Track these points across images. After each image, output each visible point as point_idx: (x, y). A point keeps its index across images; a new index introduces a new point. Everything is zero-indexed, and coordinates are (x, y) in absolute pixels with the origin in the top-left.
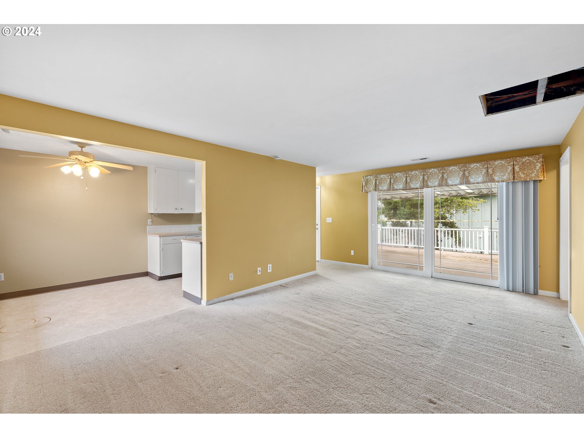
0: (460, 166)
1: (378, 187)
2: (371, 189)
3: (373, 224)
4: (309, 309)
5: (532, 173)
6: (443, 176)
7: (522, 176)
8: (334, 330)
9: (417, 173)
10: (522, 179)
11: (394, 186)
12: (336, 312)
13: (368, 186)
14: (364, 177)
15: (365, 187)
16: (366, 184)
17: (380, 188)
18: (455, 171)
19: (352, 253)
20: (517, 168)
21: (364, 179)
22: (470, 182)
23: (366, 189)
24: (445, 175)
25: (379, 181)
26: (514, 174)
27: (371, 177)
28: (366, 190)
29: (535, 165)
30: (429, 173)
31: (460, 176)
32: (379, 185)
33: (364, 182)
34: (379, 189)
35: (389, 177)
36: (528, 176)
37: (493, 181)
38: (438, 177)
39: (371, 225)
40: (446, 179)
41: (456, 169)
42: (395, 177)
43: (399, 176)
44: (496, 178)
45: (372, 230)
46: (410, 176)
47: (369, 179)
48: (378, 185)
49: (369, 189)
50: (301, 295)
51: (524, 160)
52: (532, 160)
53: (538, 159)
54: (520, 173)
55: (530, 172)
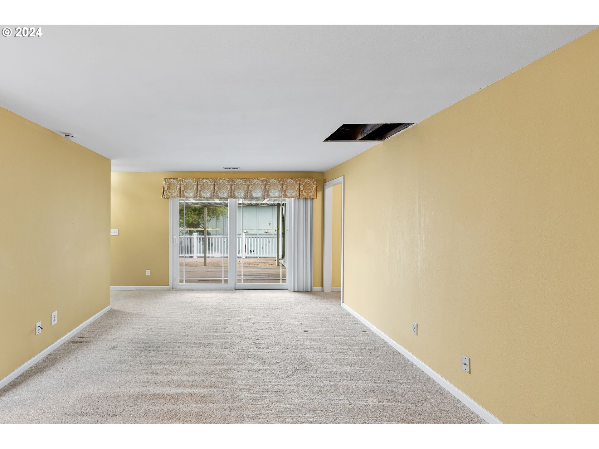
0: (262, 180)
1: (184, 193)
2: (175, 195)
3: (174, 237)
4: (152, 367)
5: (310, 193)
6: (248, 188)
7: (305, 194)
8: (212, 387)
9: (225, 182)
10: (305, 197)
11: (202, 193)
12: (189, 359)
13: (171, 191)
14: (166, 180)
15: (167, 192)
16: (169, 189)
17: (186, 194)
18: (257, 184)
19: (148, 272)
20: (301, 187)
21: (166, 181)
22: (269, 196)
23: (169, 194)
24: (250, 187)
25: (184, 186)
26: (299, 192)
27: (174, 181)
28: (168, 196)
29: (312, 186)
30: (236, 183)
31: (262, 189)
32: (185, 191)
33: (167, 186)
34: (184, 195)
35: (195, 182)
36: (308, 195)
37: (286, 196)
38: (244, 188)
39: (173, 238)
40: (251, 191)
41: (259, 182)
42: (202, 183)
43: (206, 183)
44: (288, 194)
45: (173, 243)
46: (218, 184)
47: (173, 183)
48: (183, 191)
49: (172, 194)
50: (119, 348)
51: (306, 181)
52: (310, 182)
53: (314, 182)
54: (303, 192)
55: (309, 191)
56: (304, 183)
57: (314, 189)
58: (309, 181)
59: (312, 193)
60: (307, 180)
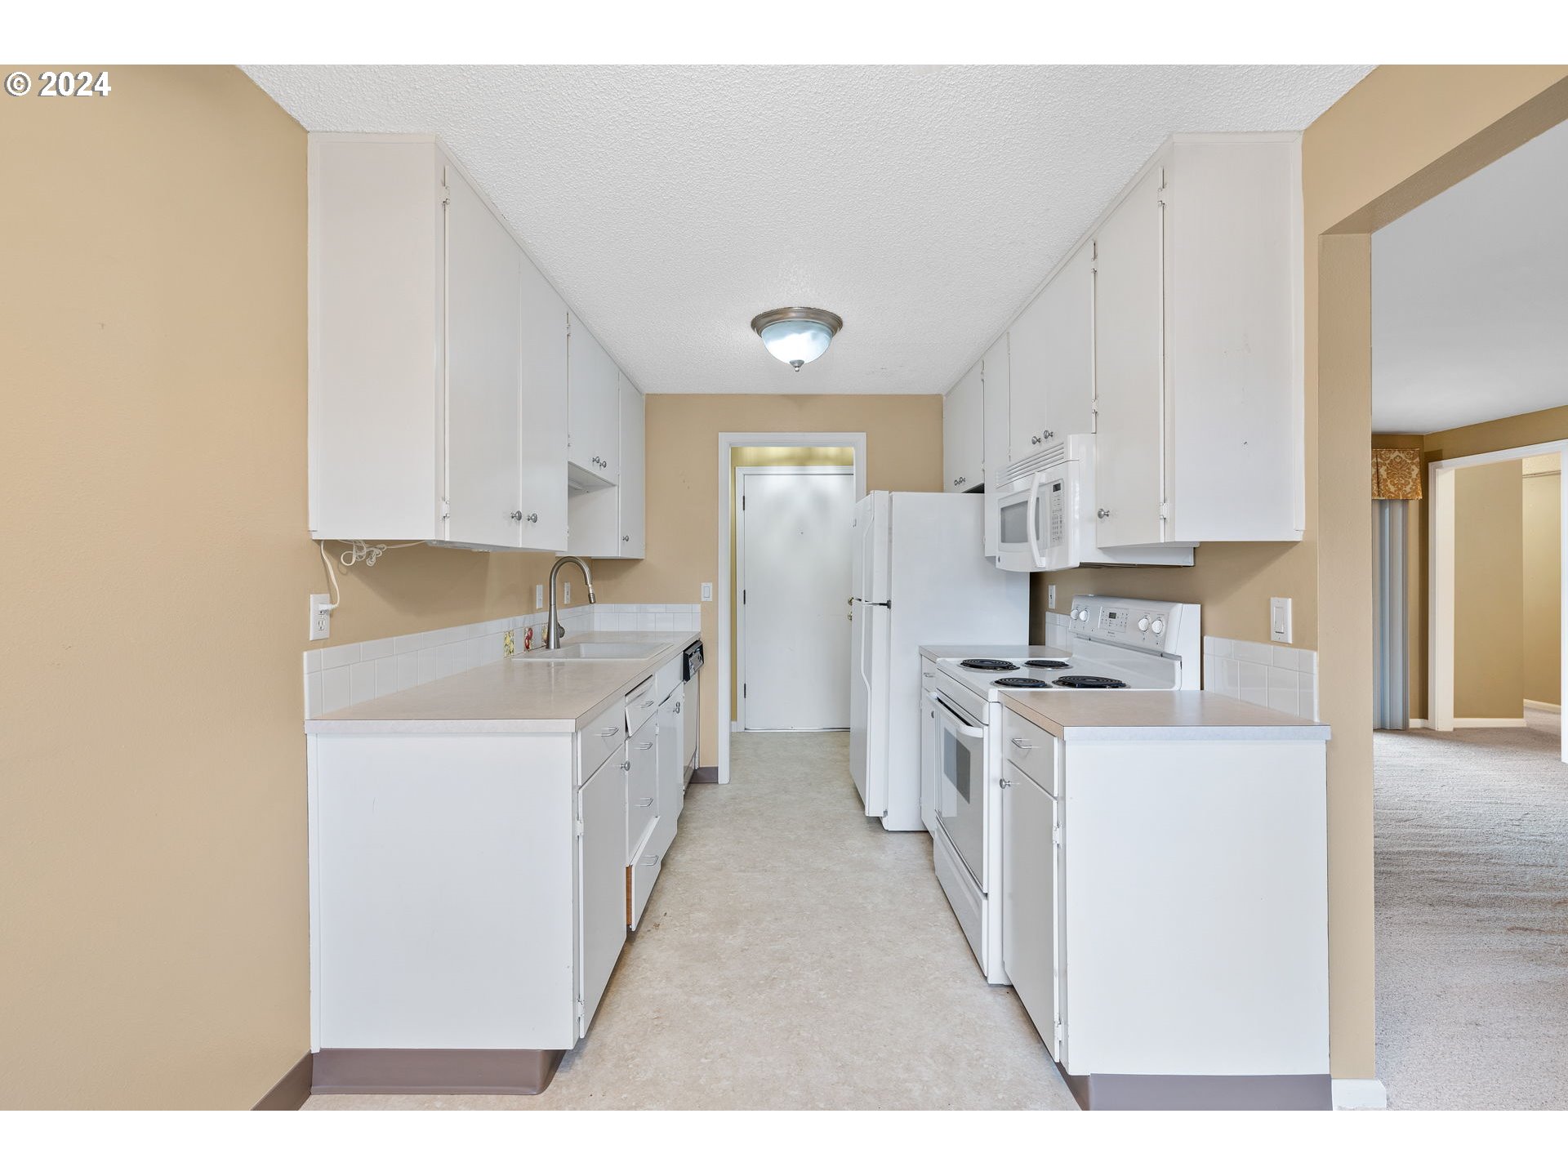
5: (1405, 485)
7: (1392, 489)
10: (1393, 496)
20: (1382, 471)
26: (1378, 483)
29: (1409, 469)
36: (1400, 489)
51: (1392, 456)
52: (1404, 458)
53: (1413, 459)
54: (1388, 483)
55: (1403, 482)
56: (1388, 461)
57: (1414, 476)
58: (1401, 455)
59: (1410, 486)
60: (1397, 453)
